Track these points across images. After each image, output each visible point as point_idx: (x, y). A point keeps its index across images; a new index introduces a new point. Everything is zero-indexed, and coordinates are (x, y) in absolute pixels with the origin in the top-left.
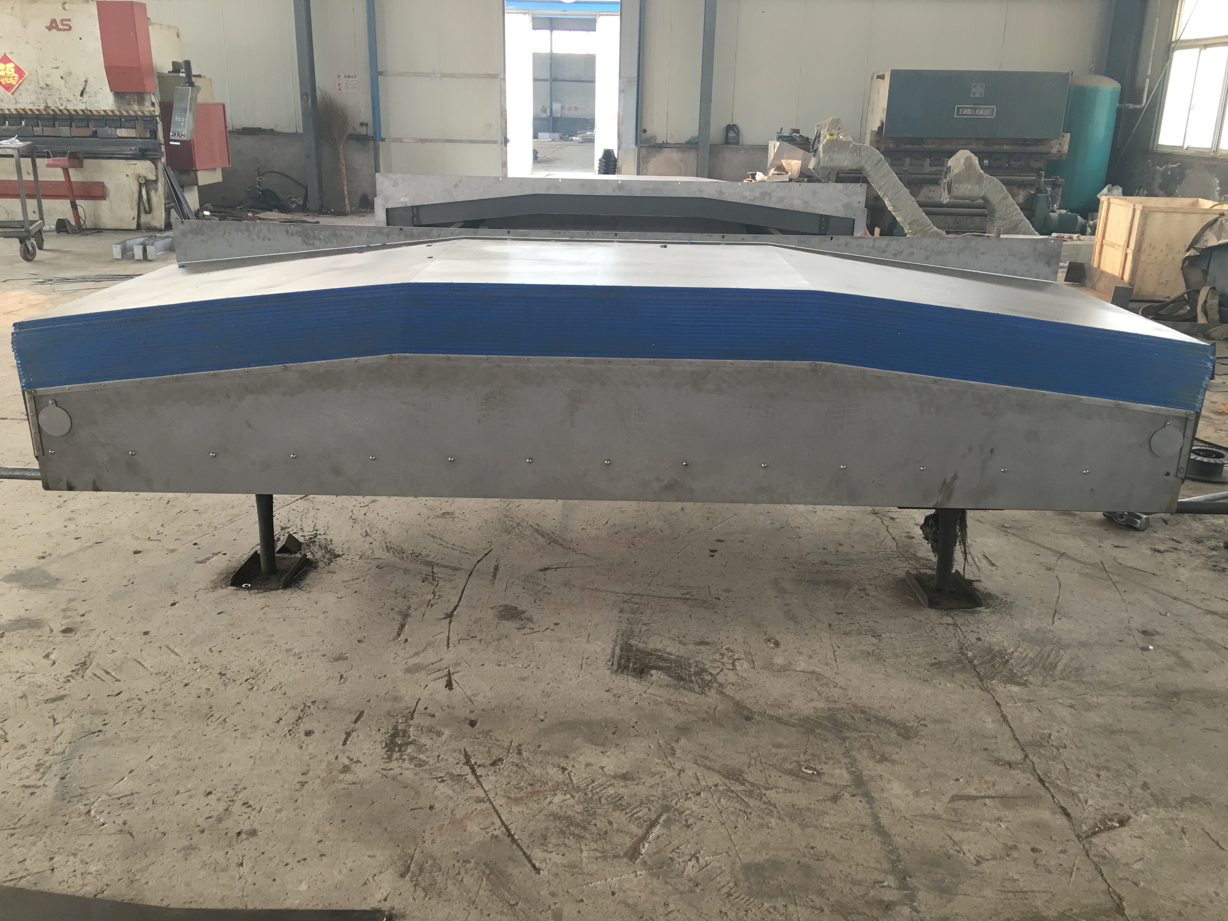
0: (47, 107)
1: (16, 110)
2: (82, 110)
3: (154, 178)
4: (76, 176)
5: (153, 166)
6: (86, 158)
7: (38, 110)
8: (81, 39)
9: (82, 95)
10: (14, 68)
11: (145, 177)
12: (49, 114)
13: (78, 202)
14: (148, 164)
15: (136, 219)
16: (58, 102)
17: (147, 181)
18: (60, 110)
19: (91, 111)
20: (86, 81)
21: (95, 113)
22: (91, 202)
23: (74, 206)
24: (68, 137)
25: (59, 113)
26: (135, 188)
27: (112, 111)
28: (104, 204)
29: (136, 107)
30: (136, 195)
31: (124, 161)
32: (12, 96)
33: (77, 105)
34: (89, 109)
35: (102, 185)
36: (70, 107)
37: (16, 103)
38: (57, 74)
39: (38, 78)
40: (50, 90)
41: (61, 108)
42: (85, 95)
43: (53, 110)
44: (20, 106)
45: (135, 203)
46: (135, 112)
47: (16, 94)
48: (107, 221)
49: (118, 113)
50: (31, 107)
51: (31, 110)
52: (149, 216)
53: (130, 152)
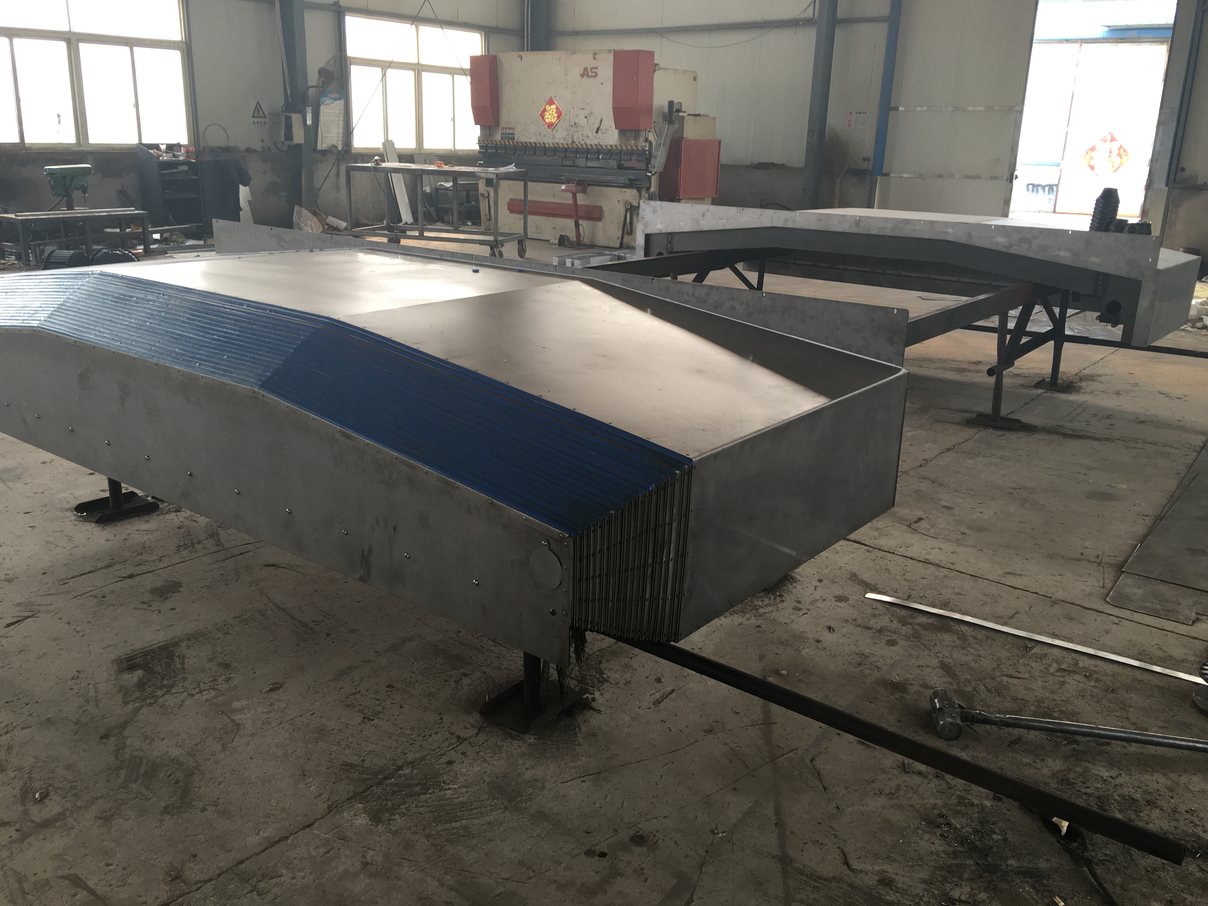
0: (573, 142)
1: (553, 144)
2: (596, 145)
3: (637, 205)
4: (581, 199)
5: (638, 194)
6: (590, 185)
7: (567, 144)
8: (602, 84)
9: (597, 132)
10: (556, 109)
11: (630, 204)
12: (573, 147)
13: (581, 222)
14: (634, 191)
15: (620, 239)
16: (581, 138)
17: (632, 206)
18: (581, 145)
19: (601, 146)
20: (601, 120)
21: (604, 147)
22: (591, 222)
23: (577, 225)
24: (584, 167)
25: (580, 147)
26: (623, 213)
27: (616, 146)
28: (600, 224)
29: (633, 142)
30: (623, 218)
31: (618, 189)
32: (551, 133)
33: (593, 140)
34: (601, 144)
35: (600, 209)
36: (588, 142)
37: (554, 138)
38: (583, 113)
39: (570, 119)
40: (577, 127)
41: (582, 143)
42: (599, 132)
43: (577, 145)
44: (556, 141)
45: (621, 225)
46: (631, 147)
47: (554, 131)
48: (601, 240)
49: (619, 148)
50: (563, 142)
51: (562, 144)
52: (630, 237)
53: (622, 182)
